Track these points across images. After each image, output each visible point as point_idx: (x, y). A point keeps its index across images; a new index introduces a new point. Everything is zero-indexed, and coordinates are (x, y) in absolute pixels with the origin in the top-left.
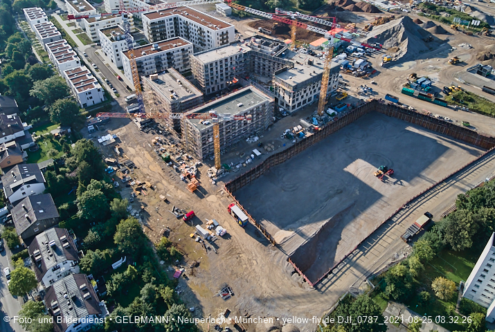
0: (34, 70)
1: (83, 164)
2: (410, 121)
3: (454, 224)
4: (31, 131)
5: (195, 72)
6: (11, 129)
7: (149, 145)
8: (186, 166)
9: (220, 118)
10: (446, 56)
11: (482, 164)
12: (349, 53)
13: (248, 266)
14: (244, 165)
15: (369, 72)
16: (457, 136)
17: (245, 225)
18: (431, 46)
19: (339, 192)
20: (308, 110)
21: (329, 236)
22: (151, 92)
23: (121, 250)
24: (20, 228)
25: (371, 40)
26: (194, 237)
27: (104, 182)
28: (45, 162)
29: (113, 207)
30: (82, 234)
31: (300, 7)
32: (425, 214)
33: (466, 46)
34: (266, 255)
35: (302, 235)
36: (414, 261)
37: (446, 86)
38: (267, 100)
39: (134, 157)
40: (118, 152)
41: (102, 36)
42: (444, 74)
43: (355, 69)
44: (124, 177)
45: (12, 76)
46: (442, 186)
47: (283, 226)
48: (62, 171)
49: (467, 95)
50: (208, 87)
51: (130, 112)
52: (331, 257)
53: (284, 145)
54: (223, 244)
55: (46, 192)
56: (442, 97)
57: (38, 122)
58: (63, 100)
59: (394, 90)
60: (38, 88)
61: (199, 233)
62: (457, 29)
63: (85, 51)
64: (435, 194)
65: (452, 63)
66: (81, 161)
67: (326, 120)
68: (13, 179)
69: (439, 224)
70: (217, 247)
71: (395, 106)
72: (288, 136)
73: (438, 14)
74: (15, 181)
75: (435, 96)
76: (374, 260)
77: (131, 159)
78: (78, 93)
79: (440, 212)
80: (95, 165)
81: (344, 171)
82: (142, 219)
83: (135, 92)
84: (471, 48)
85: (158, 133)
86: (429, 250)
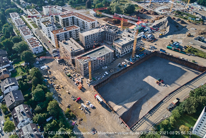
0: (14, 38)
1: (34, 78)
2: (170, 60)
3: (189, 103)
4: (13, 64)
5: (81, 40)
6: (4, 63)
7: (62, 70)
8: (77, 78)
9: (91, 59)
10: (185, 33)
11: (200, 78)
12: (145, 32)
13: (103, 120)
14: (101, 78)
15: (153, 40)
16: (190, 66)
17: (102, 103)
18: (179, 29)
19: (141, 90)
20: (128, 55)
21: (136, 108)
22: (62, 48)
23: (50, 114)
24: (8, 104)
25: (154, 26)
26: (80, 108)
27: (43, 85)
28: (19, 77)
29: (47, 96)
30: (34, 107)
31: (125, 13)
32: (176, 99)
33: (194, 29)
34: (110, 116)
35: (125, 107)
36: (172, 118)
37: (185, 45)
38: (111, 51)
39: (56, 75)
40: (49, 73)
41: (42, 24)
42: (185, 41)
43: (148, 39)
44: (51, 83)
45: (5, 41)
46: (183, 87)
47: (117, 104)
48: (26, 81)
49: (194, 49)
50: (86, 46)
51: (54, 56)
52: (138, 116)
53: (118, 70)
54: (93, 111)
55: (19, 89)
56: (184, 50)
57: (16, 60)
58: (26, 51)
59: (164, 47)
60: (16, 46)
61: (82, 107)
62: (190, 22)
63: (35, 31)
64: (180, 90)
65: (188, 36)
66: (33, 76)
67: (135, 59)
68: (5, 84)
69: (182, 103)
70: (90, 112)
71: (164, 54)
72: (120, 66)
73: (182, 16)
74: (6, 85)
75: (181, 50)
76: (155, 118)
77: (54, 76)
78: (32, 48)
79: (183, 98)
80: (39, 78)
81: (143, 81)
82: (59, 101)
83: (56, 48)
84: (196, 29)
85: (66, 65)
86: (178, 114)
